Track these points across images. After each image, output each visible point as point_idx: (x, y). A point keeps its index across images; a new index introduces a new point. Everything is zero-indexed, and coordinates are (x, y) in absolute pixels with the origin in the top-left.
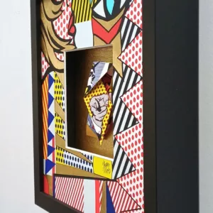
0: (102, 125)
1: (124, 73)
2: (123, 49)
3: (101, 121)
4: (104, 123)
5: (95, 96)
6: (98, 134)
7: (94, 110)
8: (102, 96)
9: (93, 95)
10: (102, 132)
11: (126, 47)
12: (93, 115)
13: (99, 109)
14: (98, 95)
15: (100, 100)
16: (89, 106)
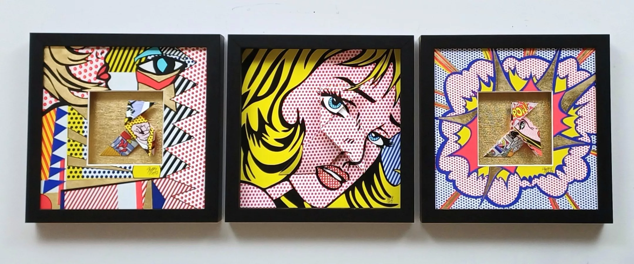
0: (148, 143)
1: (178, 110)
2: (177, 94)
3: (147, 140)
4: (149, 142)
5: (135, 124)
6: (145, 150)
7: (137, 134)
8: (143, 124)
9: (133, 123)
10: (149, 148)
11: (181, 93)
12: (137, 137)
13: (142, 132)
14: (138, 123)
15: (142, 127)
16: (131, 131)
